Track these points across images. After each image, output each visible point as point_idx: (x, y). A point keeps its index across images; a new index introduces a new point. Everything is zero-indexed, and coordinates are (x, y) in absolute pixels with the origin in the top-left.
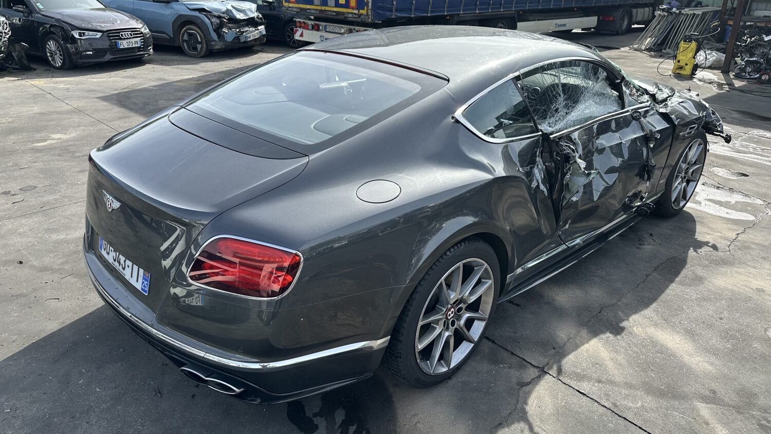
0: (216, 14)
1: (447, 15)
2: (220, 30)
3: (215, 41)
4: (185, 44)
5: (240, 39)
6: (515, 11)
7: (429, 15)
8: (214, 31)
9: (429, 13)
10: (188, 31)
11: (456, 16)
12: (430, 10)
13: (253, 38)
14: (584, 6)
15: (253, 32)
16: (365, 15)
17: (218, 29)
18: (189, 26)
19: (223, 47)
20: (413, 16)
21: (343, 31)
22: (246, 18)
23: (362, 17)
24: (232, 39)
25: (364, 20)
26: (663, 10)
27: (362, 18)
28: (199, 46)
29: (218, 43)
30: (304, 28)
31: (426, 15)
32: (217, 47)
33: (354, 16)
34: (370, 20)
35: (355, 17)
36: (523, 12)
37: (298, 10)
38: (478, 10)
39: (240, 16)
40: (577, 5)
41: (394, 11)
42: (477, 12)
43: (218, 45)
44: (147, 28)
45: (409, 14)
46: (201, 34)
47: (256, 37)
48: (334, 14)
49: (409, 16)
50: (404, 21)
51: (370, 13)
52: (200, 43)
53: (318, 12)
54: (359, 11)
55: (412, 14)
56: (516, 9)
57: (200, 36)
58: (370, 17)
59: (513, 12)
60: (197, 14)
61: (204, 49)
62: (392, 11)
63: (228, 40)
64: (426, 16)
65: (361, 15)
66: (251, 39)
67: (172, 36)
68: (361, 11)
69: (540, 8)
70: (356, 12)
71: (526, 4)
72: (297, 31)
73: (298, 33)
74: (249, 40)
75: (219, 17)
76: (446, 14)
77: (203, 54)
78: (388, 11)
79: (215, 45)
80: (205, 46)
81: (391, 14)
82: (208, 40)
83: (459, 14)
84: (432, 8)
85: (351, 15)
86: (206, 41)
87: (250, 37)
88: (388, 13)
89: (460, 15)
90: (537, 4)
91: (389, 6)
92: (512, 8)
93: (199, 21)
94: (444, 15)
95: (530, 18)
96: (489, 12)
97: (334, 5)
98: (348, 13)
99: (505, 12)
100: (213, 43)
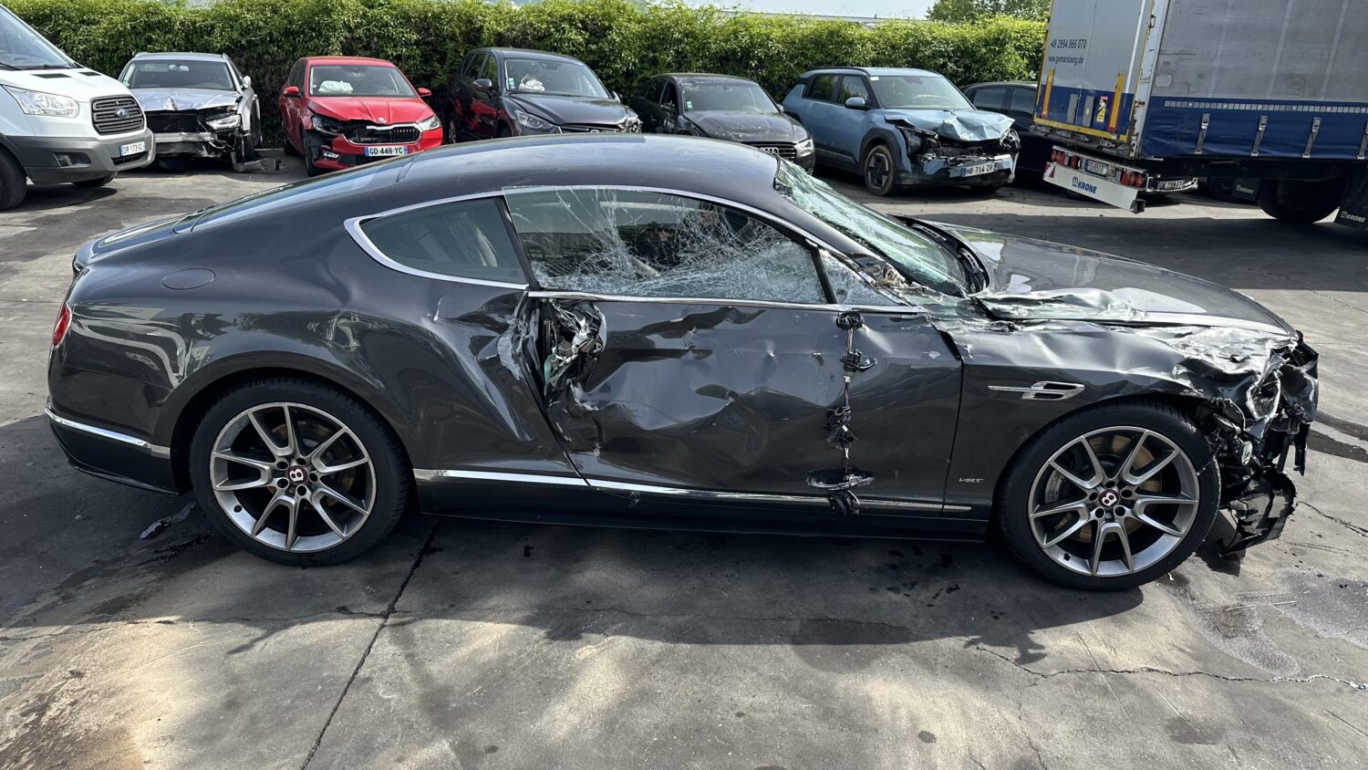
0: (919, 130)
2: (919, 155)
3: (907, 172)
4: (869, 173)
5: (949, 173)
7: (1307, 157)
8: (909, 156)
10: (878, 154)
12: (1309, 145)
13: (978, 173)
15: (981, 162)
17: (916, 155)
18: (879, 147)
19: (918, 182)
20: (1255, 155)
21: (1104, 172)
22: (978, 139)
23: (1121, 147)
24: (936, 170)
25: (1121, 152)
28: (884, 178)
29: (911, 176)
30: (1058, 162)
31: (1295, 156)
32: (908, 182)
33: (1110, 145)
34: (1132, 155)
37: (1048, 131)
39: (966, 136)
43: (910, 179)
44: (812, 144)
45: (1244, 150)
46: (891, 160)
47: (985, 172)
48: (1087, 140)
49: (1244, 153)
50: (1231, 162)
52: (887, 174)
53: (1069, 136)
54: (1118, 137)
55: (1255, 150)
57: (889, 161)
58: (1134, 148)
60: (891, 128)
61: (890, 182)
62: (1195, 142)
63: (928, 173)
64: (1297, 158)
65: (1120, 143)
66: (974, 174)
67: (858, 160)
68: (1121, 137)
70: (1114, 137)
72: (1049, 166)
73: (1049, 171)
74: (967, 175)
75: (923, 136)
77: (886, 190)
78: (1185, 140)
79: (905, 178)
80: (891, 178)
81: (1194, 146)
82: (898, 170)
85: (1106, 144)
86: (895, 171)
87: (971, 171)
88: (1186, 145)
91: (1188, 132)
93: (892, 139)
94: (1356, 160)
97: (1089, 125)
98: (1105, 139)
100: (903, 175)
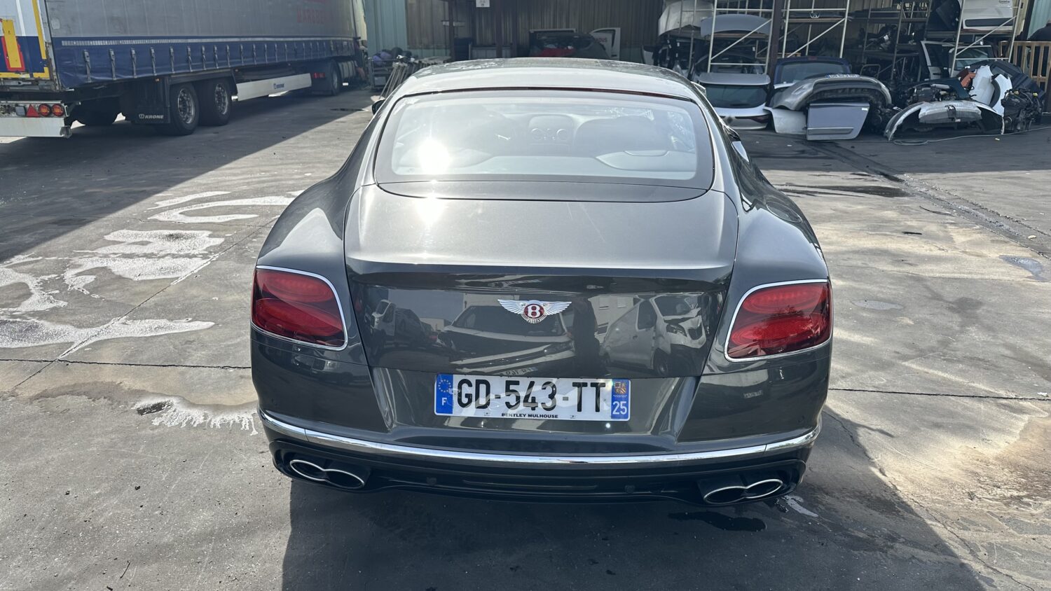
1: (157, 77)
6: (231, 68)
7: (136, 77)
9: (135, 74)
11: (167, 78)
12: (135, 69)
14: (296, 60)
16: (46, 81)
20: (115, 79)
23: (41, 83)
25: (45, 87)
26: (402, 61)
27: (42, 86)
31: (131, 77)
33: (22, 83)
34: (57, 88)
35: (24, 85)
36: (239, 70)
38: (192, 69)
40: (290, 60)
41: (88, 72)
42: (192, 71)
45: (109, 77)
49: (110, 79)
51: (55, 77)
54: (32, 76)
55: (114, 75)
56: (233, 66)
58: (57, 83)
59: (229, 70)
62: (86, 73)
65: (37, 81)
68: (36, 75)
69: (256, 63)
70: (27, 76)
71: (241, 58)
76: (156, 75)
78: (80, 72)
81: (86, 76)
83: (170, 75)
84: (136, 67)
85: (13, 83)
88: (82, 76)
89: (172, 76)
90: (252, 59)
91: (81, 65)
92: (227, 64)
94: (154, 76)
95: (246, 78)
96: (204, 71)
98: (5, 79)
99: (221, 71)
